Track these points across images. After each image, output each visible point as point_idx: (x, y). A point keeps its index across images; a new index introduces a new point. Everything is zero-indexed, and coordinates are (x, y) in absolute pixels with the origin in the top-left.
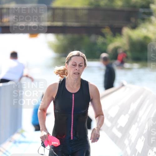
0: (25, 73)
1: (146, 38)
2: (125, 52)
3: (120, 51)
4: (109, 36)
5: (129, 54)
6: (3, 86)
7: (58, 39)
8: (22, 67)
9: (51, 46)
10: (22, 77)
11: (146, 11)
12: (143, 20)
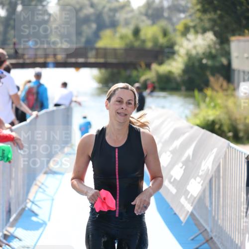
0: (74, 99)
1: (170, 72)
2: (153, 83)
3: (149, 83)
4: (140, 69)
5: (157, 85)
6: (57, 110)
7: (101, 73)
8: (71, 94)
9: (94, 78)
10: (71, 102)
11: (171, 50)
12: (168, 58)
